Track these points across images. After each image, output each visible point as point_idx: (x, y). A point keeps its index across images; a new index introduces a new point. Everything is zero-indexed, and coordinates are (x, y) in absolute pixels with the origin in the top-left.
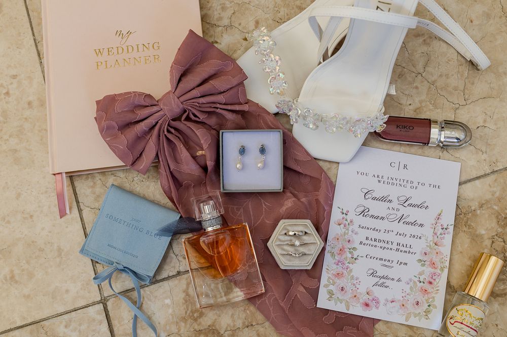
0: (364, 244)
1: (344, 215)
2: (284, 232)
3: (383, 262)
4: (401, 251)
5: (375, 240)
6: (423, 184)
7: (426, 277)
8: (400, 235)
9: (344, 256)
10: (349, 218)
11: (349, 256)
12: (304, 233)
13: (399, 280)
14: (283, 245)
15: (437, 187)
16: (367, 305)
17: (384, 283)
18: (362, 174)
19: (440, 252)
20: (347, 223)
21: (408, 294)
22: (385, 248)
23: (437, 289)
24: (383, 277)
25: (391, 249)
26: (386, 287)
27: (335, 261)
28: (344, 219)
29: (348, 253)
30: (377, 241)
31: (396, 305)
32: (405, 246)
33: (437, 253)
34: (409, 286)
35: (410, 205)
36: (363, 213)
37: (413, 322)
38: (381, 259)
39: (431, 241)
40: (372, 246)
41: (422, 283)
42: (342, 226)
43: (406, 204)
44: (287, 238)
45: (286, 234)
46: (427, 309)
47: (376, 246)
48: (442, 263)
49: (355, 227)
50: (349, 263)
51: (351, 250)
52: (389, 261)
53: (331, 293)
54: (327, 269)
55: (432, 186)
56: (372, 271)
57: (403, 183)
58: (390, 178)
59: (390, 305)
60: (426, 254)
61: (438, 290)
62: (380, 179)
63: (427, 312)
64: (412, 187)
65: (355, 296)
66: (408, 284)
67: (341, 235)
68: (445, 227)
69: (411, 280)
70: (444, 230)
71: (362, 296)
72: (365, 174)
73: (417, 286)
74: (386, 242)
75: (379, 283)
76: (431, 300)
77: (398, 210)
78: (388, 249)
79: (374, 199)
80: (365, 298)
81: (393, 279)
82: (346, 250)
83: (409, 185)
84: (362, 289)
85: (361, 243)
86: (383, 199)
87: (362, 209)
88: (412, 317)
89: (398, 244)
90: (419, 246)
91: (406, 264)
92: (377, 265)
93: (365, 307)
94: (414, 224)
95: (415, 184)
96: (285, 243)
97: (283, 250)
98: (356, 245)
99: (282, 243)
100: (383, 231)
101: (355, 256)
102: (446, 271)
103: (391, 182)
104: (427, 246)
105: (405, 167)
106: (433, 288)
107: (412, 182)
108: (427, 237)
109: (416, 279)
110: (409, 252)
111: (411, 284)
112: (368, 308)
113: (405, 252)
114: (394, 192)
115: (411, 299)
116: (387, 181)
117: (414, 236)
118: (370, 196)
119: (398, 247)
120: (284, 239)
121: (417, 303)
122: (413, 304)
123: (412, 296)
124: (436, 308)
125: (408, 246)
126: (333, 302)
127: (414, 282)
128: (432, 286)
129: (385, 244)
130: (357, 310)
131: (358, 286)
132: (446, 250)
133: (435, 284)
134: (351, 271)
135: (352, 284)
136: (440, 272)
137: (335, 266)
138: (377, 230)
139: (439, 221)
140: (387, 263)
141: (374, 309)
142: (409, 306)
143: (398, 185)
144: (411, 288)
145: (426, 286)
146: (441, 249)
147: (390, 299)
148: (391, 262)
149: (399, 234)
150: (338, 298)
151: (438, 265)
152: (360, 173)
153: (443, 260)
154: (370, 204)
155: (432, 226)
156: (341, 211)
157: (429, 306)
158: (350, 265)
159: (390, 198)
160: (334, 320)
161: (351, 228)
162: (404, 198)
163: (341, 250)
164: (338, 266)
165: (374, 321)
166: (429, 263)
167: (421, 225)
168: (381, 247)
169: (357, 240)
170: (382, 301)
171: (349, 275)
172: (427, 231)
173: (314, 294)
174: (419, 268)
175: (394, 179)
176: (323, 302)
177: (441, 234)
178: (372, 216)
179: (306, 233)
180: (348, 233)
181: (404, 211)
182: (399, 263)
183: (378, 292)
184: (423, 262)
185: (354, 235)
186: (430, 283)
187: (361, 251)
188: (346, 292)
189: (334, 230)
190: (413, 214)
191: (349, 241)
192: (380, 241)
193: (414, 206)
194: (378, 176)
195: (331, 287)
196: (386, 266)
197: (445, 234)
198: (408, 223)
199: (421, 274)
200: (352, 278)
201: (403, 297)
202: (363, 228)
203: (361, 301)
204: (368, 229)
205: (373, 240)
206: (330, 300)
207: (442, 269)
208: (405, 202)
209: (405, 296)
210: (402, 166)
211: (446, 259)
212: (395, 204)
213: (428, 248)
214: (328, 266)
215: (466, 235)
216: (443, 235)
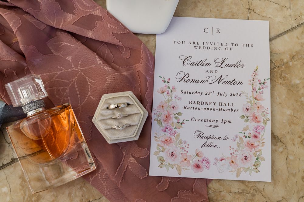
0: (188, 108)
1: (166, 83)
2: (106, 106)
3: (208, 123)
4: (224, 110)
5: (198, 103)
6: (237, 45)
7: (251, 131)
8: (221, 95)
9: (170, 122)
10: (171, 85)
11: (176, 121)
12: (126, 105)
13: (225, 138)
14: (106, 119)
15: (250, 45)
16: (198, 166)
17: (211, 143)
18: (179, 42)
19: (261, 106)
20: (170, 91)
21: (236, 151)
22: (208, 109)
23: (262, 141)
24: (210, 137)
25: (214, 109)
26: (214, 146)
27: (162, 128)
28: (167, 87)
29: (174, 119)
30: (200, 103)
31: (226, 162)
32: (227, 104)
33: (258, 107)
34: (236, 142)
35: (227, 66)
36: (184, 79)
37: (244, 177)
38: (206, 120)
39: (251, 97)
40: (196, 109)
41: (248, 138)
42: (165, 93)
43: (223, 66)
44: (109, 112)
45: (108, 108)
46: (256, 162)
47: (199, 109)
48: (264, 116)
49: (178, 93)
50: (176, 128)
51: (177, 115)
52: (214, 121)
53: (162, 160)
54: (156, 137)
55: (245, 45)
56: (199, 133)
57: (217, 46)
58: (205, 43)
59: (220, 163)
60: (247, 109)
61: (263, 143)
62: (196, 45)
63: (256, 165)
64: (227, 49)
65: (185, 160)
66: (235, 140)
67: (166, 103)
68: (262, 81)
69: (237, 137)
70: (262, 84)
71: (192, 158)
72: (181, 42)
73: (243, 141)
74: (209, 104)
75: (207, 144)
76: (258, 153)
77: (216, 72)
78: (211, 109)
79: (193, 64)
80: (195, 160)
81: (220, 138)
82: (171, 116)
83: (223, 47)
84: (192, 152)
85: (185, 107)
86: (201, 63)
87: (183, 75)
88: (243, 172)
89: (221, 104)
90: (240, 103)
91: (230, 122)
92: (202, 127)
93: (196, 169)
94: (232, 83)
95: (229, 46)
96: (108, 117)
97: (106, 124)
98: (181, 109)
99: (105, 118)
100: (204, 93)
101: (181, 121)
102: (269, 123)
103: (207, 46)
104: (248, 102)
105: (218, 31)
106: (259, 141)
107: (226, 44)
108: (247, 93)
109: (242, 135)
110: (232, 110)
111: (238, 140)
112: (199, 169)
113: (228, 110)
114: (210, 56)
115: (240, 155)
116: (202, 46)
117: (234, 95)
118: (188, 62)
119: (221, 107)
120: (106, 114)
121: (246, 158)
122: (242, 160)
123: (240, 151)
124: (264, 160)
125: (230, 104)
126: (164, 168)
127: (241, 138)
128: (257, 139)
129: (208, 106)
130: (189, 173)
131: (187, 149)
132: (266, 103)
133: (261, 137)
134: (179, 135)
135: (180, 148)
136: (263, 125)
137: (163, 133)
138: (199, 93)
139: (256, 77)
140: (212, 123)
141: (205, 169)
142: (238, 161)
143: (213, 48)
144: (238, 145)
145: (252, 140)
146: (261, 103)
147: (219, 158)
148: (215, 121)
149: (219, 94)
150: (169, 163)
151: (261, 118)
152: (176, 42)
153: (265, 113)
154: (189, 69)
155: (250, 83)
156: (163, 79)
157: (257, 159)
158: (177, 130)
159: (207, 62)
160: (168, 186)
161: (174, 94)
162: (221, 60)
163: (167, 117)
164: (166, 133)
165: (207, 181)
166: (252, 118)
167: (240, 83)
168: (205, 109)
169: (180, 105)
170: (212, 161)
171: (177, 140)
172: (246, 88)
173: (145, 163)
174: (243, 124)
175: (209, 44)
176: (155, 170)
177: (259, 89)
178: (193, 81)
179: (128, 104)
180: (171, 100)
181: (222, 72)
182: (224, 122)
183: (208, 152)
184: (246, 118)
185: (177, 101)
186: (256, 137)
187: (186, 115)
188: (176, 156)
189: (158, 99)
190: (231, 74)
191: (173, 107)
192: (203, 103)
193: (231, 66)
194: (194, 43)
195: (161, 154)
196: (212, 126)
197: (263, 88)
198: (227, 83)
199: (245, 129)
200: (181, 142)
201: (231, 154)
202: (185, 93)
203: (192, 163)
204: (190, 93)
205: (196, 103)
206: (161, 167)
207: (265, 122)
208: (223, 64)
209: (233, 153)
210: (215, 31)
211: (267, 112)
212: (213, 67)
213: (250, 104)
214: (156, 133)
215: (282, 86)
216: (262, 90)
